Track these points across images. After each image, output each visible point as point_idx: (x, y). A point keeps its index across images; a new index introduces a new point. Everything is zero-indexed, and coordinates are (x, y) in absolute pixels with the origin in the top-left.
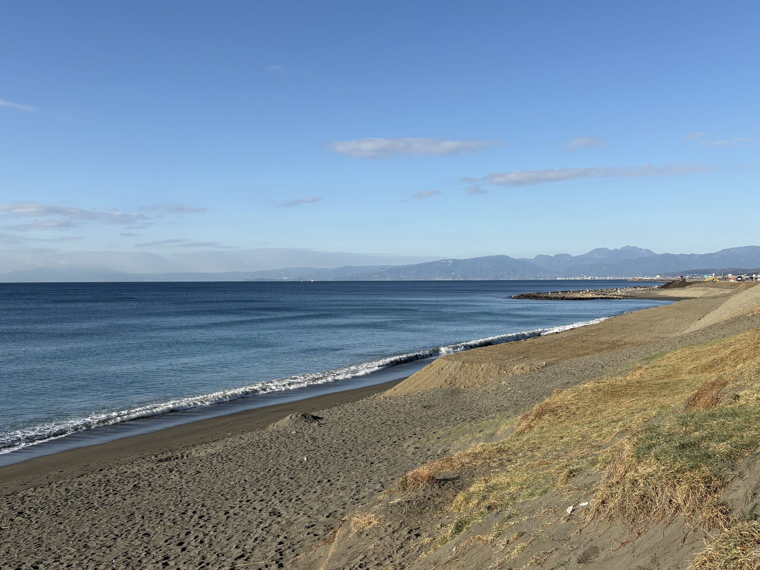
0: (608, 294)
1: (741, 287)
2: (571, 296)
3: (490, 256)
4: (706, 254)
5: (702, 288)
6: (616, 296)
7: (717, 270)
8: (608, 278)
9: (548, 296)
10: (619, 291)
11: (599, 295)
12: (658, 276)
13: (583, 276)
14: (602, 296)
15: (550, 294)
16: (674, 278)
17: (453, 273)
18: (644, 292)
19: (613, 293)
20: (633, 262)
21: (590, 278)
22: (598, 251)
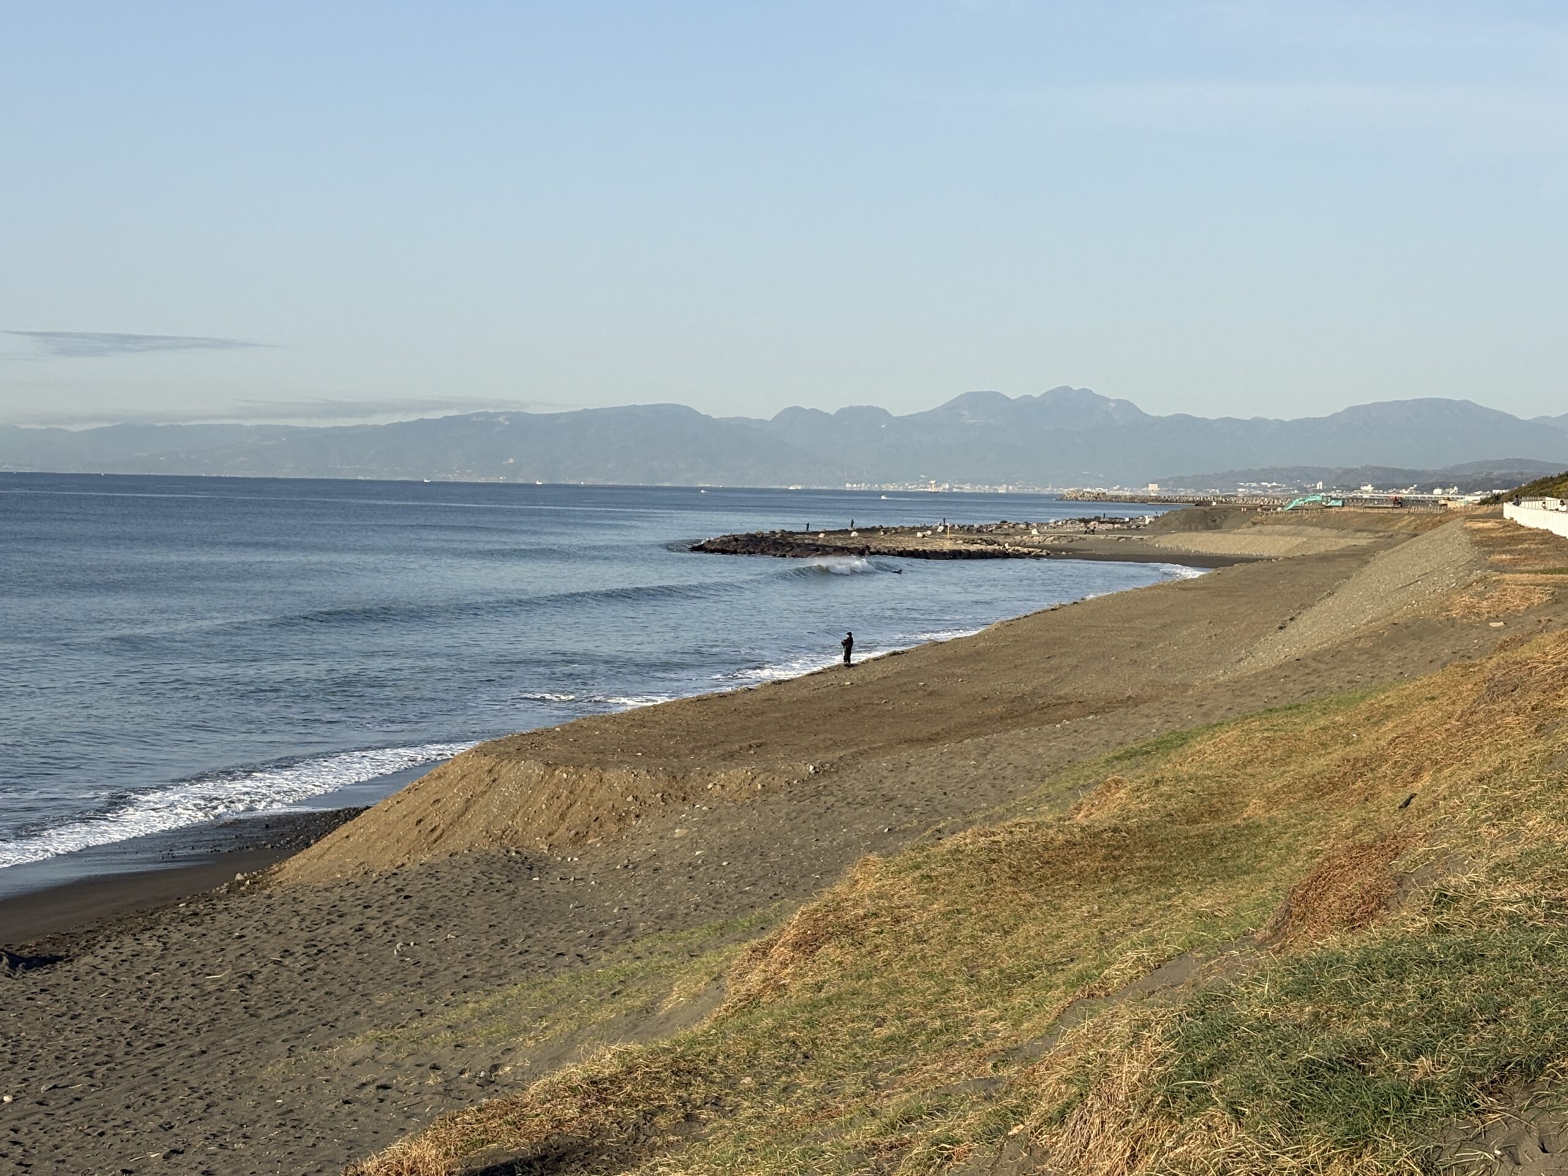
1: (1400, 528)
3: (634, 407)
4: (1300, 421)
5: (1285, 528)
6: (1025, 546)
7: (1331, 472)
8: (1002, 490)
9: (819, 542)
10: (1034, 532)
11: (974, 542)
12: (1153, 490)
13: (926, 482)
14: (983, 547)
15: (822, 536)
16: (1201, 494)
17: (511, 461)
19: (1018, 538)
20: (1078, 441)
22: (973, 400)
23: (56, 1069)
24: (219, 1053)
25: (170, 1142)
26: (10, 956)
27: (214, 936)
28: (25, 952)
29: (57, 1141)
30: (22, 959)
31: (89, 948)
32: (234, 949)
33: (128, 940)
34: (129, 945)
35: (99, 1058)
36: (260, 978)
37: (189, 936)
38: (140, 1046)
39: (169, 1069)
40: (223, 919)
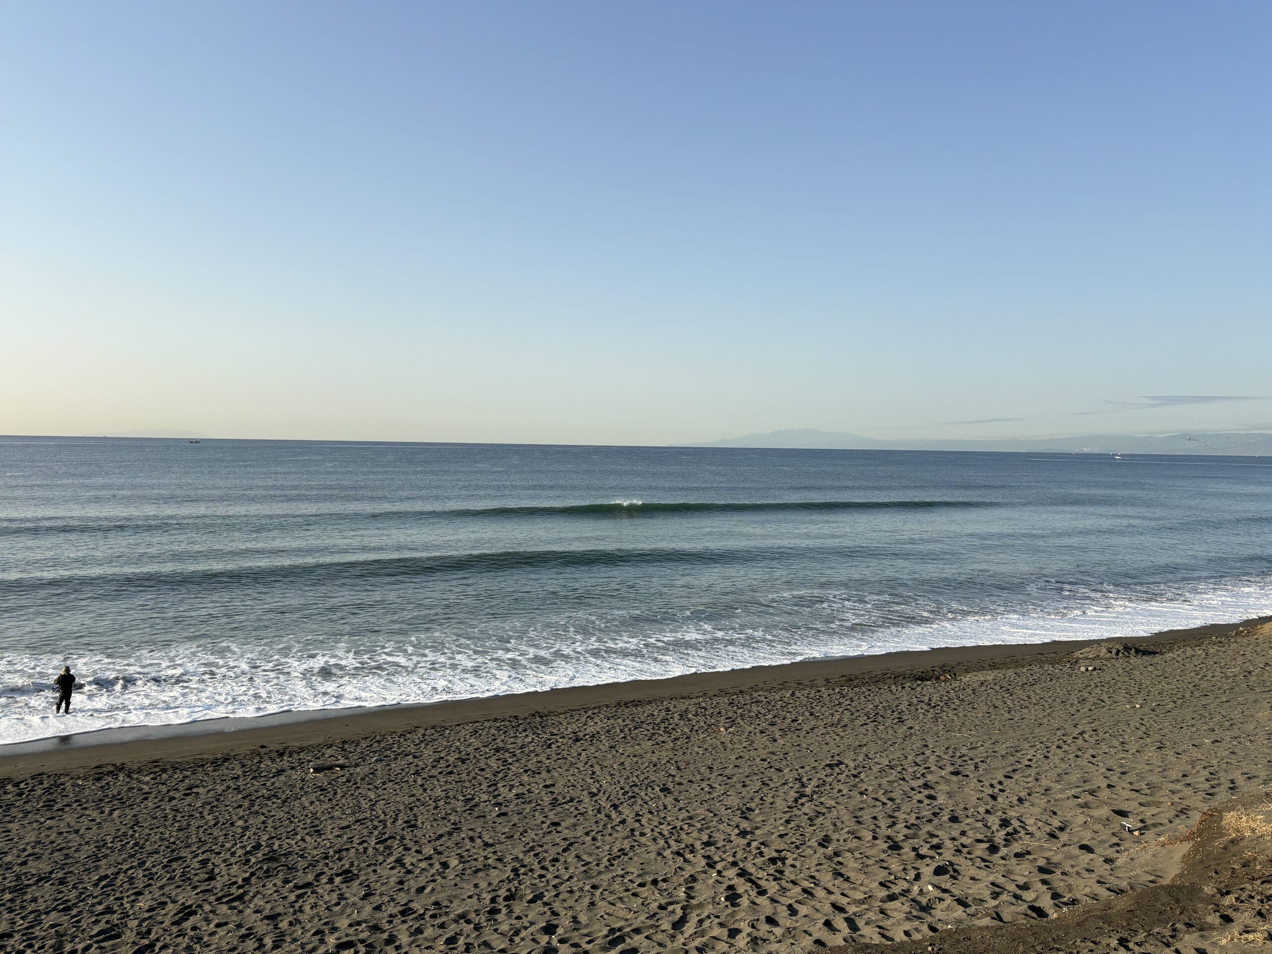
23: (1159, 697)
24: (1236, 703)
25: (1214, 736)
26: (1136, 649)
27: (1230, 652)
28: (1142, 648)
29: (1161, 727)
30: (1141, 651)
31: (1170, 650)
32: (1240, 660)
33: (1188, 649)
34: (1189, 652)
35: (1178, 696)
36: (1254, 674)
37: (1218, 651)
38: (1197, 694)
39: (1212, 706)
40: (1234, 646)
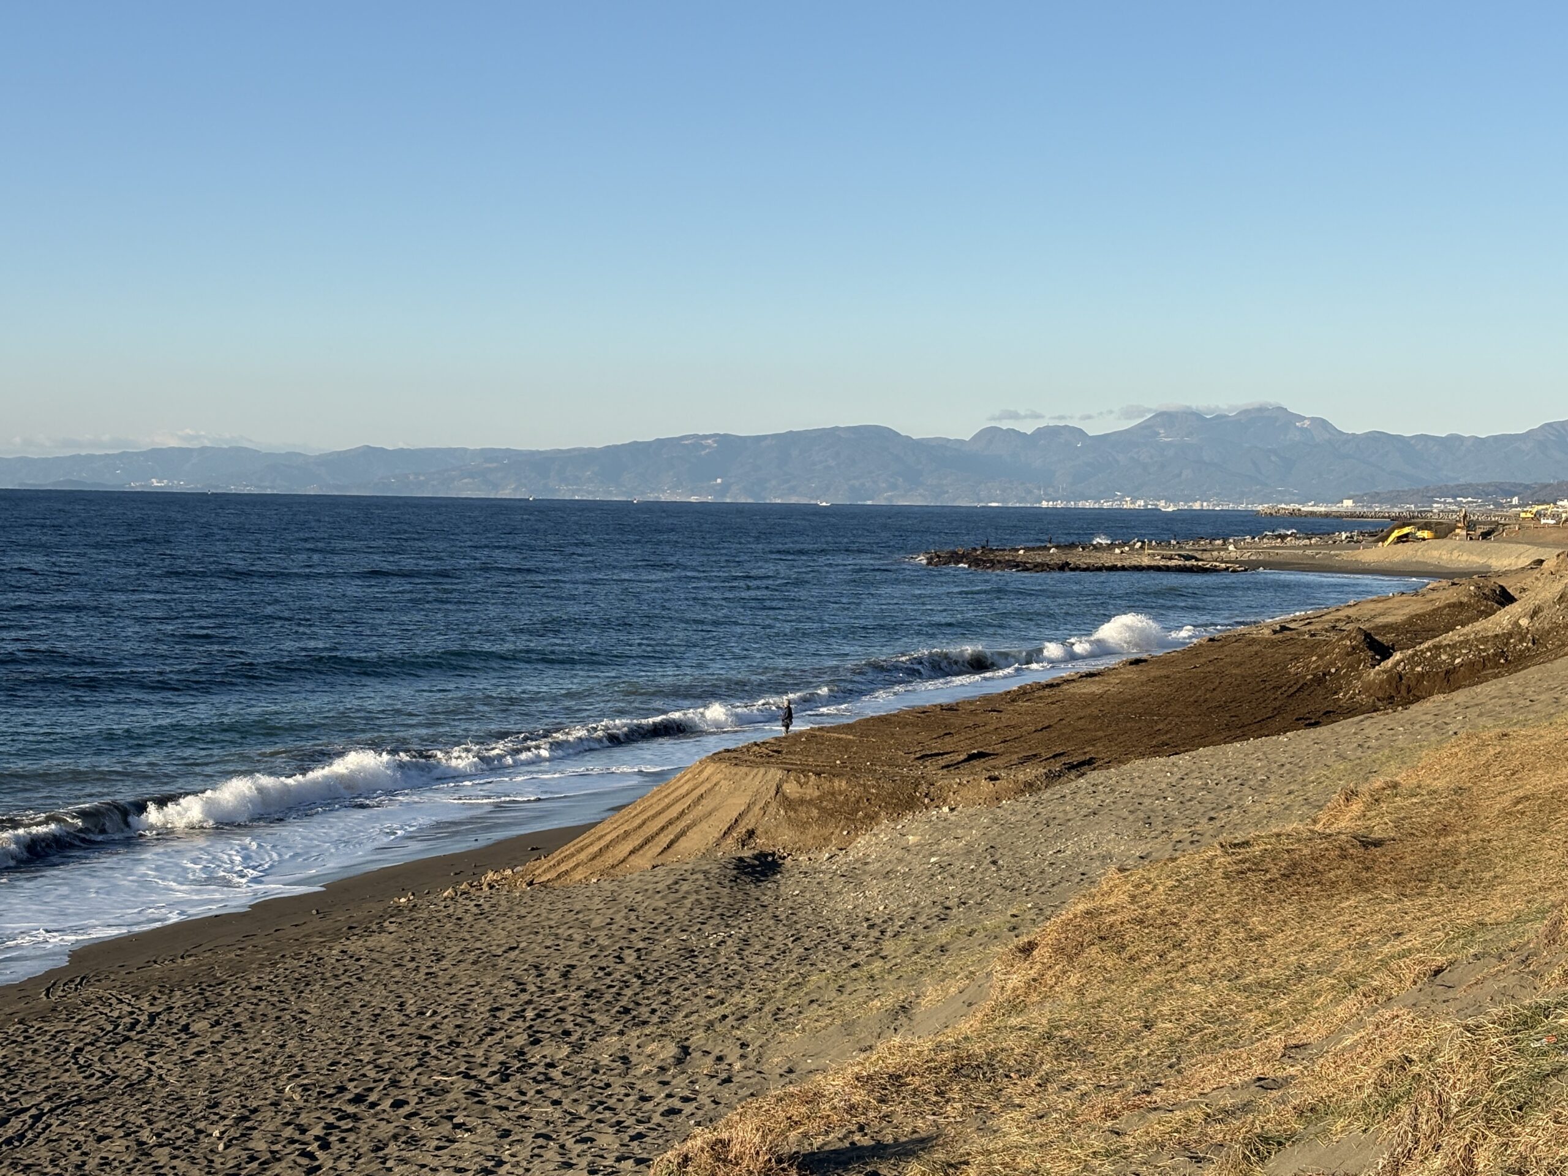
0: (1198, 555)
2: (1088, 561)
3: (836, 429)
4: (1496, 438)
6: (1222, 562)
7: (1527, 487)
9: (1018, 559)
10: (1231, 548)
11: (1171, 558)
12: (1348, 504)
13: (1122, 499)
14: (1180, 563)
15: (1021, 552)
16: (1396, 510)
17: (719, 481)
18: (1309, 552)
19: (1215, 553)
20: (1273, 458)
21: (1142, 503)
22: (1167, 418)
